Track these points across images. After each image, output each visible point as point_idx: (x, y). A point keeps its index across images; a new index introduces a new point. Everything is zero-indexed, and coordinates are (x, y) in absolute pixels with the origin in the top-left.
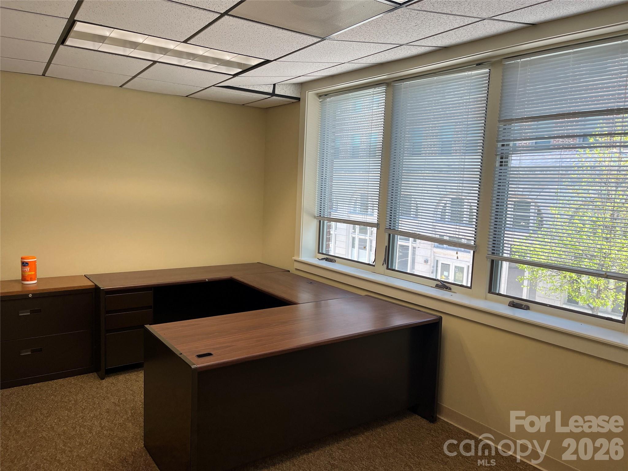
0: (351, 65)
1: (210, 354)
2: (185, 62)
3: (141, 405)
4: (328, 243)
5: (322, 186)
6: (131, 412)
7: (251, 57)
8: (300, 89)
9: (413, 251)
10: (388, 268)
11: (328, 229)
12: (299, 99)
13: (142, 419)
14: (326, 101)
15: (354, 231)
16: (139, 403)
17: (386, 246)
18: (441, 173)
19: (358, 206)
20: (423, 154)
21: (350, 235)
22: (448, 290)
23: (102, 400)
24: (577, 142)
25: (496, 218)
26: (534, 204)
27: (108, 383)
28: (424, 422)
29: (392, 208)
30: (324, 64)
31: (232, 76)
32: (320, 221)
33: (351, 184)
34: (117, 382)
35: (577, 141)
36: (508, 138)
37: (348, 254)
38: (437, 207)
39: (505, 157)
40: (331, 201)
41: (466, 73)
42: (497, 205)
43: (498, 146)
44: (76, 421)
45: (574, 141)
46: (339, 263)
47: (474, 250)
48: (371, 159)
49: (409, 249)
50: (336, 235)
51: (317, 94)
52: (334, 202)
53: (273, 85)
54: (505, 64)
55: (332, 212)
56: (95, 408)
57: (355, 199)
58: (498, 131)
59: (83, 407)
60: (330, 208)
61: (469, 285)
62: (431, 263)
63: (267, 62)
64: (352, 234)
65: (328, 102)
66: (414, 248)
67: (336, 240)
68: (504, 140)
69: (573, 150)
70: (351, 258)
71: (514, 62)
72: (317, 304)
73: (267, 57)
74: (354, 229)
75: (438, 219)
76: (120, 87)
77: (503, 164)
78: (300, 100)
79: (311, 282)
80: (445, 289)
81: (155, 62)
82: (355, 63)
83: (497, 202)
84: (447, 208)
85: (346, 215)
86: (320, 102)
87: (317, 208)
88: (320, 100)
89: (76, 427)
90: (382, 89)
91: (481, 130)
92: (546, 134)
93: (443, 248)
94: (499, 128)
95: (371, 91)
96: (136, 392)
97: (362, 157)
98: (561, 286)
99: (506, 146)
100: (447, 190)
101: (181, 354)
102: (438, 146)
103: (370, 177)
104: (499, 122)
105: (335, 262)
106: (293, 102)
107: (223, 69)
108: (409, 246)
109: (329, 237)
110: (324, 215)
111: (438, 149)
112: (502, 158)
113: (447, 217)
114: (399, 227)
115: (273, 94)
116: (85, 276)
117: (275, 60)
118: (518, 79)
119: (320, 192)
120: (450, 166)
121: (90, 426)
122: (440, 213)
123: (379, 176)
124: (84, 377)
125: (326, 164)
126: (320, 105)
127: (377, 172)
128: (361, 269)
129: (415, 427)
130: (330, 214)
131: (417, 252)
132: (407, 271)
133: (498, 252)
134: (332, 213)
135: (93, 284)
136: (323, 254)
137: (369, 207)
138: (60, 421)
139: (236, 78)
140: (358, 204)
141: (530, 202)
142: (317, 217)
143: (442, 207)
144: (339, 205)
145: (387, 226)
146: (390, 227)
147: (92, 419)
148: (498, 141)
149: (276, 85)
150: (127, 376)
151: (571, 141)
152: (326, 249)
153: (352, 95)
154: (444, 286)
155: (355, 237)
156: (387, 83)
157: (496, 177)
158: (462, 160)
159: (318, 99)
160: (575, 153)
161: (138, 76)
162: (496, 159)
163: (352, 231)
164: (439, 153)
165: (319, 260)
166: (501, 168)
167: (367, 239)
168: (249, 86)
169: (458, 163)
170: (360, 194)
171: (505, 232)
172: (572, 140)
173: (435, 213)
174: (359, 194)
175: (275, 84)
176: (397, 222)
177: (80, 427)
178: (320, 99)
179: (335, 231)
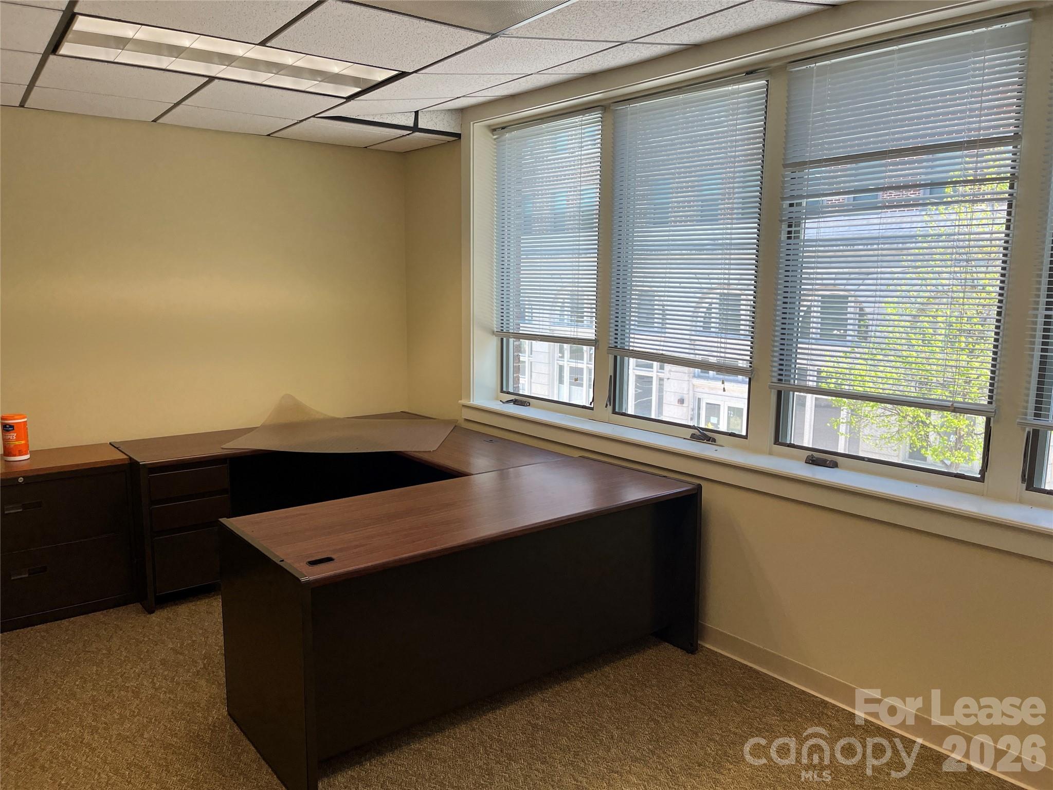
0: (543, 78)
1: (329, 560)
2: (262, 77)
3: (218, 650)
4: (517, 375)
5: (503, 281)
6: (203, 662)
7: (376, 67)
8: (461, 118)
9: (659, 384)
10: (614, 412)
11: (516, 352)
12: (458, 136)
13: (222, 673)
14: (503, 138)
15: (561, 355)
16: (215, 647)
17: (611, 376)
18: (702, 252)
19: (566, 313)
20: (671, 222)
21: (556, 362)
22: (710, 442)
23: (152, 645)
24: (921, 196)
25: (783, 324)
26: (853, 299)
27: (161, 618)
28: (678, 654)
29: (618, 313)
30: (498, 76)
31: (345, 100)
32: (502, 339)
33: (553, 276)
34: (176, 616)
35: (921, 194)
36: (799, 193)
37: (553, 392)
38: (698, 310)
39: (795, 225)
40: (518, 304)
41: (730, 88)
42: (785, 303)
43: (784, 207)
44: (112, 682)
45: (916, 194)
46: (535, 407)
47: (750, 377)
48: (581, 234)
49: (652, 382)
50: (531, 362)
51: (489, 126)
52: (527, 306)
53: (414, 113)
54: (791, 72)
55: (522, 323)
56: (142, 659)
57: (562, 300)
58: (784, 182)
59: (123, 659)
60: (518, 317)
61: (744, 433)
62: (690, 403)
63: (403, 75)
64: (558, 360)
65: (509, 140)
66: (661, 380)
67: (531, 372)
68: (792, 197)
69: (914, 209)
70: (559, 399)
71: (804, 67)
72: (503, 474)
73: (401, 66)
74: (561, 351)
75: (698, 329)
76: (152, 121)
77: (793, 235)
78: (460, 138)
79: (491, 439)
80: (705, 441)
81: (212, 79)
82: (549, 74)
83: (784, 297)
84: (714, 310)
85: (548, 327)
86: (495, 139)
87: (497, 318)
88: (495, 137)
89: (112, 690)
90: (596, 116)
91: (757, 180)
92: (871, 184)
93: (708, 378)
94: (784, 176)
95: (577, 119)
96: (208, 630)
97: (566, 231)
98: (898, 432)
99: (796, 206)
100: (712, 281)
101: (282, 561)
102: (695, 208)
103: (581, 264)
104: (784, 168)
105: (529, 405)
106: (448, 142)
107: (329, 88)
108: (652, 377)
109: (517, 364)
110: (508, 329)
111: (695, 213)
112: (790, 226)
113: (713, 325)
114: (631, 344)
115: (415, 128)
116: (110, 443)
117: (416, 72)
118: (813, 96)
119: (500, 291)
120: (716, 242)
121: (136, 688)
122: (702, 319)
123: (595, 262)
124: (121, 611)
125: (509, 244)
126: (495, 144)
127: (592, 255)
128: (571, 415)
129: (664, 661)
130: (518, 327)
131: (667, 386)
132: (651, 415)
133: (787, 378)
134: (521, 325)
135: (125, 457)
136: (508, 393)
137: (585, 314)
138: (85, 682)
139: (352, 103)
140: (566, 309)
141: (847, 297)
142: (497, 332)
143: (704, 310)
144: (534, 311)
145: (611, 344)
146: (616, 345)
147: (139, 676)
148: (783, 199)
149: (420, 113)
150: (193, 606)
151: (910, 194)
152: (515, 386)
153: (547, 128)
154: (704, 436)
155: (564, 366)
156: (603, 106)
157: (781, 258)
158: (727, 231)
159: (491, 135)
160: (918, 213)
161: (184, 103)
162: (781, 228)
163: (558, 355)
164: (697, 221)
165: (503, 403)
166: (790, 241)
167: (583, 368)
168: (373, 115)
169: (722, 236)
170: (569, 292)
171: (799, 346)
172: (912, 192)
173: (695, 319)
174: (567, 292)
175: (418, 111)
176: (627, 335)
177: (119, 691)
178: (493, 135)
179: (529, 357)
